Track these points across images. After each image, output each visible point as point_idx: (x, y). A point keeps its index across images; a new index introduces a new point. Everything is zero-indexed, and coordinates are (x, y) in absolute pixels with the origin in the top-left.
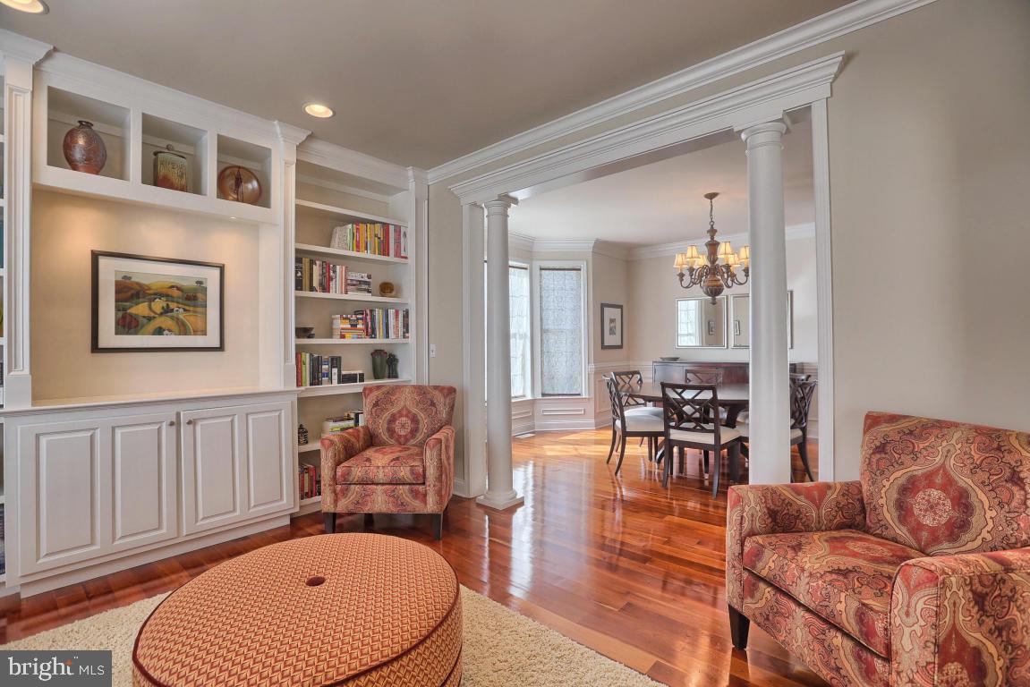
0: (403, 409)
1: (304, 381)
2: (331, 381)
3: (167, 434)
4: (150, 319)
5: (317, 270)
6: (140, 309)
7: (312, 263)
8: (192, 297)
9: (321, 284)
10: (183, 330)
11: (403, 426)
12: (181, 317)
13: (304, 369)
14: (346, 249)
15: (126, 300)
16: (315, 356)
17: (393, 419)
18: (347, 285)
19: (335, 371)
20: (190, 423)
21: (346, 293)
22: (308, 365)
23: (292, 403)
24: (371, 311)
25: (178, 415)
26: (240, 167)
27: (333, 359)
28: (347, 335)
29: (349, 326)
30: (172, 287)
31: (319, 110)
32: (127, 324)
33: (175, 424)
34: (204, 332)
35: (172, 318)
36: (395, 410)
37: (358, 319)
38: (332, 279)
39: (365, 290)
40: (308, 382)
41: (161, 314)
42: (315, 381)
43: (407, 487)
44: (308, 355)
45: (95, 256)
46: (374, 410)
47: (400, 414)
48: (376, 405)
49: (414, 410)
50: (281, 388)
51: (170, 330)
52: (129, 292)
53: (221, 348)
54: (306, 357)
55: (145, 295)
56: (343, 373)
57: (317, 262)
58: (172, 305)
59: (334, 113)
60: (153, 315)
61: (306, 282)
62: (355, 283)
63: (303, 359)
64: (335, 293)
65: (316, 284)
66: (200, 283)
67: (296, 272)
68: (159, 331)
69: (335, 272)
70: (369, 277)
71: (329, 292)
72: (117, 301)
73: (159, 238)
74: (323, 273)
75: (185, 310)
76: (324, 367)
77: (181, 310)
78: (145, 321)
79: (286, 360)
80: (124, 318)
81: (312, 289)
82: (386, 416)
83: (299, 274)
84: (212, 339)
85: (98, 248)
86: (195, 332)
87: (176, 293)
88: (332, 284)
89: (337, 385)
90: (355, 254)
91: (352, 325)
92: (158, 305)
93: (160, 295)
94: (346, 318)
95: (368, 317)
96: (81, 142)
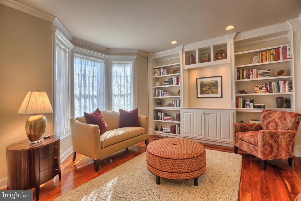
0: (273, 120)
1: (240, 106)
2: (250, 107)
3: (203, 116)
4: (206, 91)
5: (245, 72)
6: (204, 89)
7: (243, 70)
8: (215, 85)
9: (246, 77)
10: (213, 93)
11: (272, 126)
12: (212, 90)
13: (240, 103)
14: (256, 63)
15: (202, 87)
16: (244, 99)
17: (269, 123)
18: (257, 75)
19: (252, 104)
20: (207, 114)
21: (257, 78)
22: (241, 102)
23: (233, 113)
24: (270, 83)
25: (205, 112)
26: (221, 51)
27: (251, 100)
28: (257, 92)
29: (259, 89)
30: (210, 83)
31: (230, 28)
32: (202, 93)
33: (204, 114)
34: (217, 93)
35: (210, 90)
36: (270, 120)
37: (263, 86)
38: (251, 74)
39: (266, 75)
40: (241, 107)
41: (208, 90)
42: (244, 106)
43: (253, 145)
44: (241, 99)
45: (197, 79)
46: (263, 119)
47: (272, 121)
48: (264, 117)
49: (277, 121)
50: (230, 108)
51: (210, 93)
52: (203, 85)
53: (222, 97)
54: (241, 100)
55: (205, 86)
56: (255, 105)
57: (245, 70)
58: (210, 87)
59: (235, 26)
60: (207, 90)
61: (241, 76)
62: (261, 74)
63: (240, 100)
64: (252, 78)
65: (244, 77)
66: (216, 81)
67: (237, 75)
68: (208, 94)
69: (252, 72)
70: (268, 70)
71: (250, 78)
72: (200, 87)
73: (208, 73)
74: (247, 73)
75: (213, 88)
76: (247, 103)
77: (212, 88)
78: (205, 91)
79: (232, 100)
80: (202, 91)
81: (243, 78)
82: (267, 121)
83: (238, 75)
84: (219, 95)
85: (197, 77)
86: (215, 93)
87: (211, 84)
88: (251, 76)
89: (252, 109)
90: (261, 64)
91: (260, 89)
92: (208, 87)
93: (208, 85)
94: (258, 86)
95: (268, 85)
96: (191, 58)
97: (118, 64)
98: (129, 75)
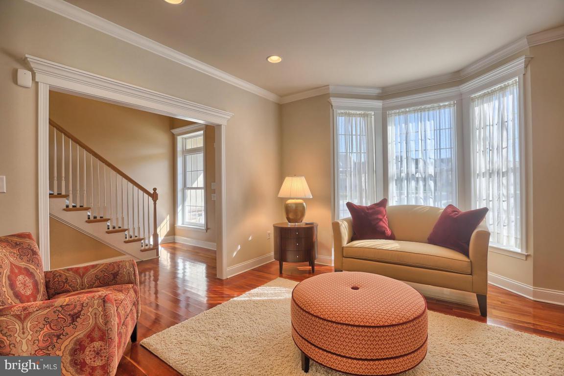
97: (484, 95)
98: (511, 117)
